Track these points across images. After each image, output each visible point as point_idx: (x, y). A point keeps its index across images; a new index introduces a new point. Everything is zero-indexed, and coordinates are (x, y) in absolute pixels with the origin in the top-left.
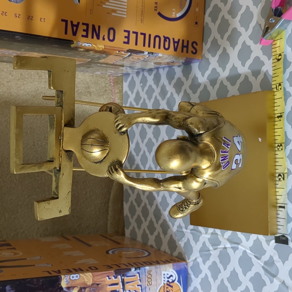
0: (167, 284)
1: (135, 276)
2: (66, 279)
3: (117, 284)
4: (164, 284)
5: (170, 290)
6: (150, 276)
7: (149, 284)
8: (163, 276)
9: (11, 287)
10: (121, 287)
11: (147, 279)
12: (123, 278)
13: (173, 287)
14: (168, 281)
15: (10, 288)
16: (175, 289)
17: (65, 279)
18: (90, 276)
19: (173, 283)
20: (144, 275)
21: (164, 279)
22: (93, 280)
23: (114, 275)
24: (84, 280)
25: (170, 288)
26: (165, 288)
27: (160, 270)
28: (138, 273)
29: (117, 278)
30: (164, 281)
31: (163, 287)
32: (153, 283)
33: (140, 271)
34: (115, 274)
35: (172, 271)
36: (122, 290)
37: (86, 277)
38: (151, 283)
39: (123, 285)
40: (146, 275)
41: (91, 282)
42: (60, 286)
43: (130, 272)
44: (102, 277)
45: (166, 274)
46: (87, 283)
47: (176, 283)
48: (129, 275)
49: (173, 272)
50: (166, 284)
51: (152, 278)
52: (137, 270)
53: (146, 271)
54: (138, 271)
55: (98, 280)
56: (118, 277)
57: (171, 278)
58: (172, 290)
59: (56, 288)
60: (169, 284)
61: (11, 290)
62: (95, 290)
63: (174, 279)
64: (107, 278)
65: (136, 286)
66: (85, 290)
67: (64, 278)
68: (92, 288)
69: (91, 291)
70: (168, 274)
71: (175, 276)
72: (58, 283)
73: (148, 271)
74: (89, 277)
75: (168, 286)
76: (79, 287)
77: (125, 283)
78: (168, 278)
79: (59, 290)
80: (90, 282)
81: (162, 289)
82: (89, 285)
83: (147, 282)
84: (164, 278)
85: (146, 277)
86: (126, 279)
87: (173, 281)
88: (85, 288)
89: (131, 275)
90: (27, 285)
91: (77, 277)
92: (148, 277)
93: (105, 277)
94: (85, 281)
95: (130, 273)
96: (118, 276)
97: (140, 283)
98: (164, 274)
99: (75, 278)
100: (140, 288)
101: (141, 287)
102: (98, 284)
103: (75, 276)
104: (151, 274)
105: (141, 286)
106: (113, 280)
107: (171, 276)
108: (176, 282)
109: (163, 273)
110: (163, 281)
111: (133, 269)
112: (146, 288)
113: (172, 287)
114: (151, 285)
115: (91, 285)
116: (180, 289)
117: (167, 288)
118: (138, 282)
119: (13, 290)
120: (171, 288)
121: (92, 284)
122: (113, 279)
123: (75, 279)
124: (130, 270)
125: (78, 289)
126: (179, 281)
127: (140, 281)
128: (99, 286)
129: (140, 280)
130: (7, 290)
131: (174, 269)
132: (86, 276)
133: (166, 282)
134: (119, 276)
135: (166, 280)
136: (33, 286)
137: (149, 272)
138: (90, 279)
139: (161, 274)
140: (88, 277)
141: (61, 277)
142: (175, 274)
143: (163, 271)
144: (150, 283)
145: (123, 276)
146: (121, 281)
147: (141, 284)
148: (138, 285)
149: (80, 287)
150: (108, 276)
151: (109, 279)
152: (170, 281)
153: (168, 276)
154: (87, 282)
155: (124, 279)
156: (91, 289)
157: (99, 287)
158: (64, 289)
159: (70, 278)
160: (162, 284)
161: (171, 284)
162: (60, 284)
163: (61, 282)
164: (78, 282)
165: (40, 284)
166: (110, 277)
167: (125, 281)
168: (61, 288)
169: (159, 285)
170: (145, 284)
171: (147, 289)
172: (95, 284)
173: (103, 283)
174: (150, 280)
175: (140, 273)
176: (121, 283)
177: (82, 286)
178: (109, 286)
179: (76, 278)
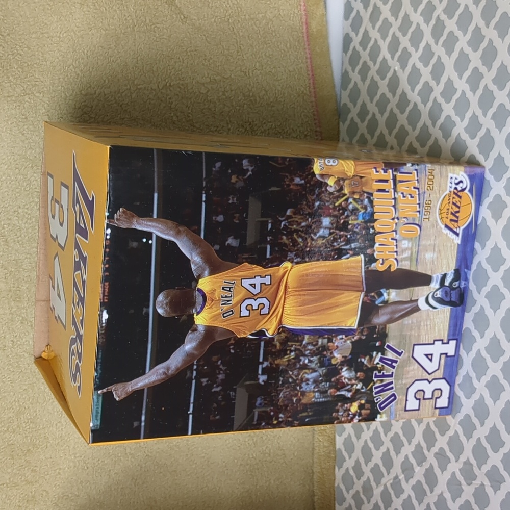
0: (454, 193)
1: (411, 173)
2: (320, 163)
3: (386, 181)
4: (450, 192)
5: (457, 202)
6: (432, 177)
7: (429, 188)
8: (449, 181)
9: (249, 162)
10: (391, 186)
11: (427, 180)
12: (395, 173)
13: (462, 198)
14: (456, 188)
15: (247, 164)
16: (464, 201)
17: (318, 163)
18: (352, 164)
19: (462, 193)
20: (424, 175)
21: (450, 185)
22: (355, 170)
23: (383, 168)
24: (343, 168)
25: (457, 199)
26: (451, 198)
27: (447, 171)
28: (416, 170)
29: (386, 172)
30: (451, 187)
31: (448, 196)
32: (435, 188)
33: (419, 167)
34: (385, 167)
35: (462, 175)
36: (393, 190)
37: (347, 165)
38: (433, 187)
39: (395, 184)
40: (426, 175)
41: (353, 172)
42: (312, 171)
43: (405, 167)
44: (367, 168)
45: (454, 179)
46: (347, 173)
47: (466, 194)
48: (403, 170)
49: (464, 177)
50: (452, 193)
51: (434, 180)
52: (414, 166)
53: (427, 169)
54: (416, 167)
55: (361, 172)
56: (388, 172)
57: (461, 184)
58: (460, 202)
59: (307, 173)
60: (457, 193)
61: (248, 166)
62: (357, 184)
63: (464, 187)
64: (374, 170)
65: (412, 189)
66: (344, 182)
67: (317, 161)
68: (353, 180)
69: (352, 185)
70: (456, 179)
71: (466, 183)
72: (309, 166)
73: (429, 170)
74: (350, 165)
75: (454, 196)
76: (336, 177)
77: (397, 182)
78: (457, 184)
79: (310, 177)
80: (351, 173)
81: (447, 198)
82: (350, 176)
83: (427, 185)
84: (451, 183)
85: (427, 178)
86: (399, 176)
87: (463, 190)
88: (344, 180)
89: (406, 171)
90: (270, 162)
91: (334, 162)
92: (428, 178)
93: (372, 169)
94: (344, 170)
95: (404, 169)
96: (387, 170)
97: (417, 185)
98: (452, 178)
99: (331, 163)
100: (417, 193)
101: (419, 191)
102: (361, 177)
103: (331, 160)
104: (433, 174)
105: (418, 189)
106: (382, 175)
107: (461, 182)
108: (466, 191)
109: (450, 175)
110: (448, 188)
111: (409, 165)
112: (424, 193)
113: (460, 197)
114: (432, 190)
115: (352, 176)
116: (471, 203)
117: (454, 198)
118: (415, 183)
119: (252, 166)
120: (459, 199)
121: (354, 176)
122: (381, 172)
123: (331, 165)
124: (405, 164)
125: (336, 179)
126: (471, 191)
127: (418, 182)
128: (363, 179)
129: (418, 180)
130: (244, 165)
131: (465, 172)
132: (347, 163)
133: (452, 189)
134: (390, 171)
135: (454, 186)
136: (277, 165)
137: (431, 171)
138: (351, 167)
139: (447, 177)
140: (348, 164)
141: (314, 159)
142: (466, 180)
143: (450, 172)
144: (431, 186)
145: (396, 170)
146: (391, 177)
147: (418, 187)
148: (414, 188)
149: (338, 178)
150: (375, 168)
151: (377, 172)
152: (459, 189)
153: (457, 181)
154: (347, 171)
155: (396, 175)
156: (352, 182)
157: (361, 181)
158: (317, 176)
159: (325, 162)
160: (448, 192)
161: (459, 194)
162: (313, 168)
163: (313, 165)
164: (335, 169)
165: (287, 163)
166: (378, 170)
167: (398, 179)
168: (313, 174)
169: (443, 193)
170: (424, 186)
171: (426, 195)
172: (357, 176)
173: (369, 177)
174: (431, 183)
175: (419, 171)
176: (392, 181)
177: (340, 177)
178: (376, 181)
179: (333, 164)
